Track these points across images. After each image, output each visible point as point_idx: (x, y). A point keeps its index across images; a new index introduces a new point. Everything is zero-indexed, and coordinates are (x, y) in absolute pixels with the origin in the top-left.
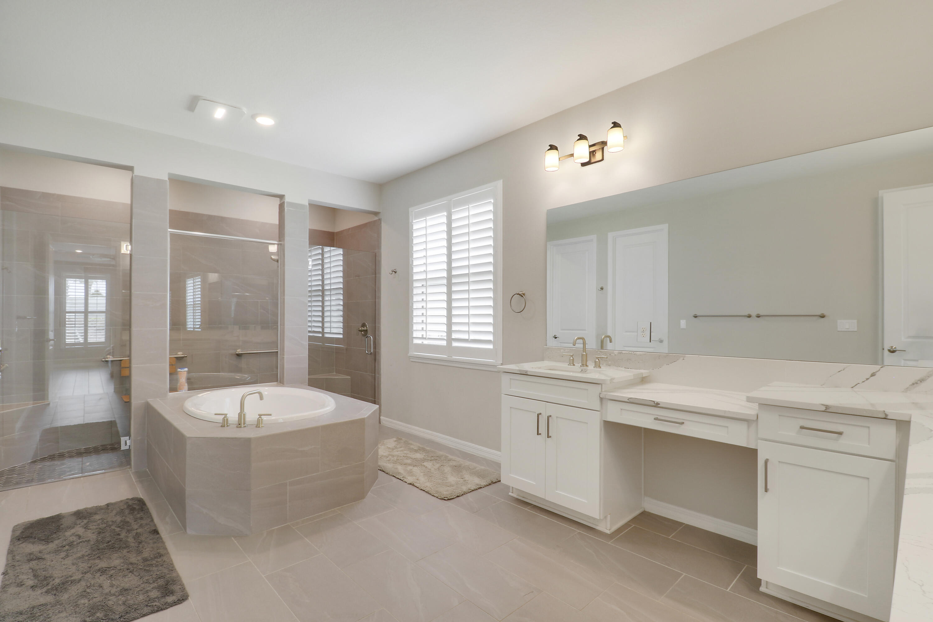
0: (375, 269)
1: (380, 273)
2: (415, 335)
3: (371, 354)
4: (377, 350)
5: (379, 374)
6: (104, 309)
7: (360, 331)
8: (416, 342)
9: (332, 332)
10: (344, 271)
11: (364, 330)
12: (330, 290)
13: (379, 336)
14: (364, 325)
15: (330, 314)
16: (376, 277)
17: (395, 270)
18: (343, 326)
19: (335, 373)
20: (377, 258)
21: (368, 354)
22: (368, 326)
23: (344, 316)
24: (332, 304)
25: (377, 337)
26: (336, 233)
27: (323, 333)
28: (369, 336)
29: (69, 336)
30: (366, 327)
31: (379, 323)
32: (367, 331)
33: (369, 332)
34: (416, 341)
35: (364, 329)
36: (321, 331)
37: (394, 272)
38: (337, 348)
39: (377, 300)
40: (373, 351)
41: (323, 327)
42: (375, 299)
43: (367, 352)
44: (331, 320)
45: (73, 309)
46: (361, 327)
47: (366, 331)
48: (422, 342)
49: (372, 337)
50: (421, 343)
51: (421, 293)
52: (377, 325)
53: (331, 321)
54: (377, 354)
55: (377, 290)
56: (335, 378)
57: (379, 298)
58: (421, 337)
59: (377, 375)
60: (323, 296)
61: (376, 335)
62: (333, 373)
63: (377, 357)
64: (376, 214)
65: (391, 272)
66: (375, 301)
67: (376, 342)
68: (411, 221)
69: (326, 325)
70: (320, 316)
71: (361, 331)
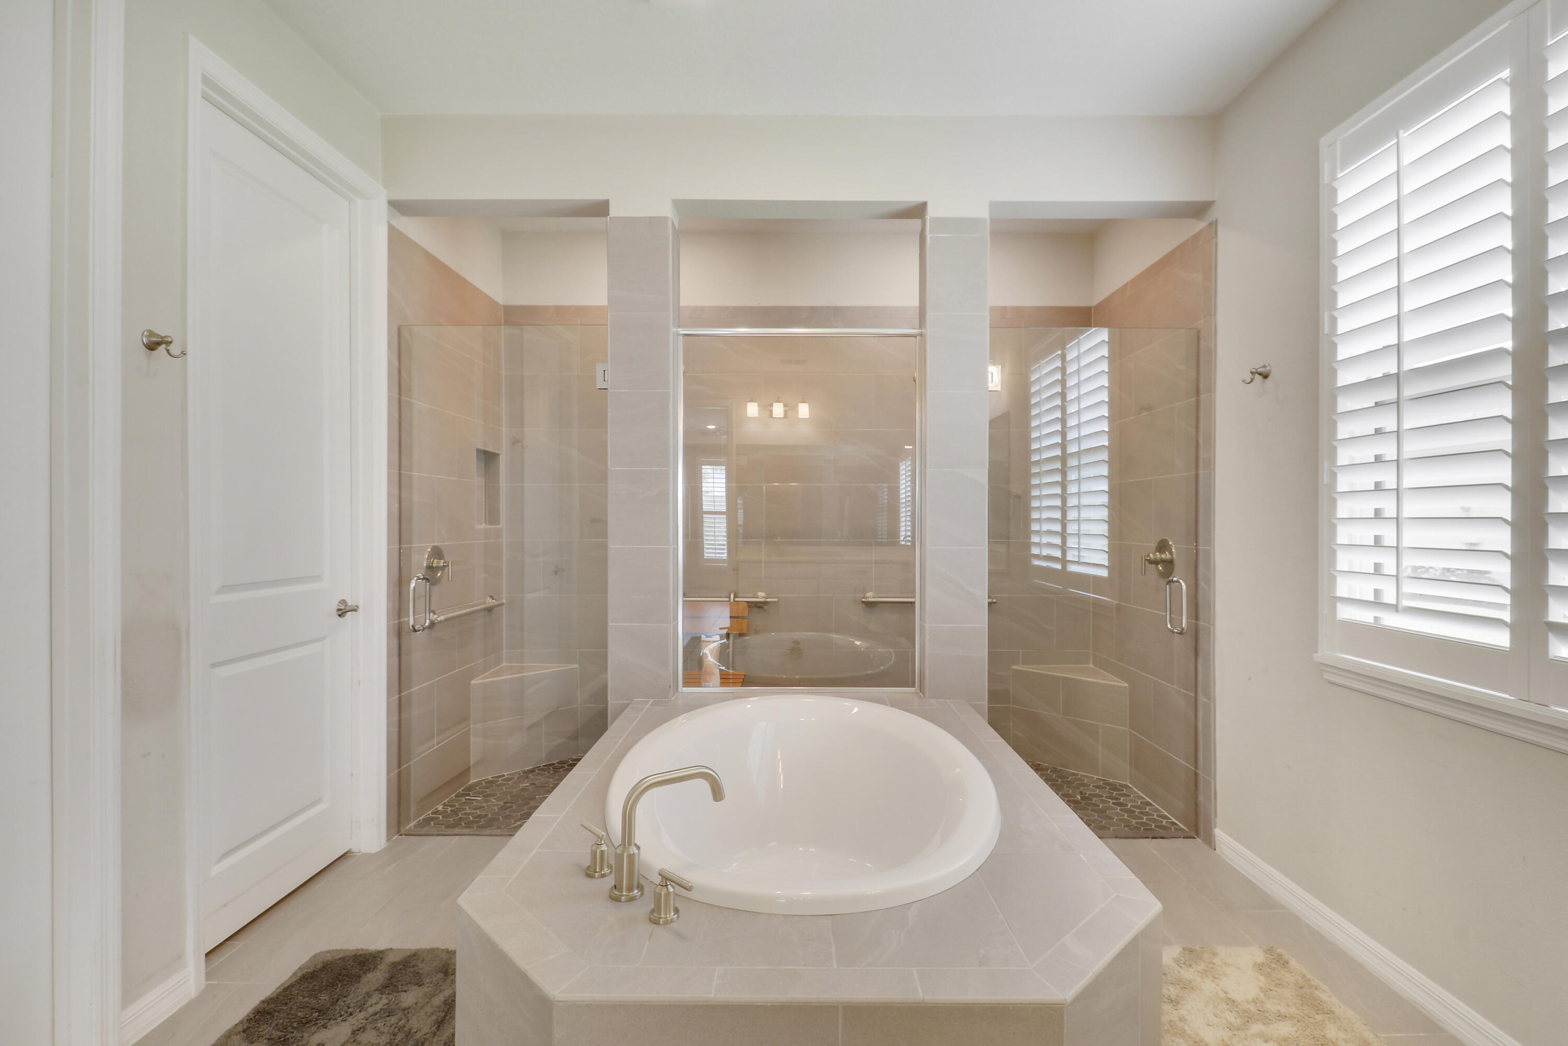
0: (1198, 380)
1: (1211, 389)
2: (1343, 588)
3: (1181, 633)
4: (1202, 623)
5: (1210, 696)
6: (723, 508)
7: (1151, 562)
8: (1346, 617)
9: (1082, 560)
10: (1111, 404)
11: (1163, 561)
12: (1079, 454)
13: (1210, 581)
14: (1163, 546)
15: (1077, 516)
16: (1198, 401)
17: (1264, 367)
18: (1110, 545)
19: (1091, 665)
20: (1202, 343)
21: (1173, 632)
22: (1176, 550)
23: (1111, 522)
24: (1082, 491)
25: (1202, 584)
26: (1095, 307)
27: (1064, 561)
28: (1175, 579)
29: (708, 549)
30: (1171, 553)
31: (1210, 541)
32: (1171, 562)
33: (1179, 566)
34: (1345, 613)
35: (1163, 556)
36: (1060, 557)
37: (1260, 374)
38: (1097, 604)
39: (1201, 472)
40: (1188, 623)
41: (1064, 548)
42: (1197, 468)
43: (1169, 626)
44: (1079, 530)
45: (711, 509)
46: (1154, 553)
47: (1169, 563)
48: (1376, 618)
49: (1183, 584)
50: (1372, 621)
51: (1373, 433)
52: (1201, 547)
53: (1082, 533)
54: (1201, 634)
55: (1201, 441)
56: (1087, 682)
57: (1210, 464)
58: (1372, 599)
59: (1202, 699)
60: (1063, 472)
61: (1201, 577)
62: (1087, 665)
63: (1202, 644)
64: (1198, 210)
65: (1248, 377)
66: (1197, 476)
67: (1200, 598)
68: (1325, 178)
69: (1072, 542)
70: (1057, 519)
71: (1156, 562)
